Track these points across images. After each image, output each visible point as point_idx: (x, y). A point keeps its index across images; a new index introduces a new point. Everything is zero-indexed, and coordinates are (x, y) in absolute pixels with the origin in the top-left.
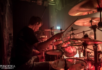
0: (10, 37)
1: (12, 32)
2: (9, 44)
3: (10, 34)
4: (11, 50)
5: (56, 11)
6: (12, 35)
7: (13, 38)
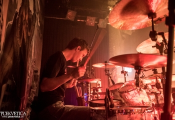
0: (35, 76)
1: (39, 68)
2: (31, 88)
3: (36, 71)
4: (33, 99)
5: (124, 36)
6: (39, 74)
7: (39, 78)
